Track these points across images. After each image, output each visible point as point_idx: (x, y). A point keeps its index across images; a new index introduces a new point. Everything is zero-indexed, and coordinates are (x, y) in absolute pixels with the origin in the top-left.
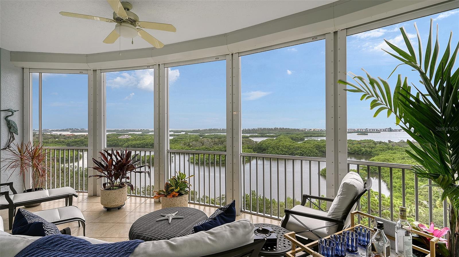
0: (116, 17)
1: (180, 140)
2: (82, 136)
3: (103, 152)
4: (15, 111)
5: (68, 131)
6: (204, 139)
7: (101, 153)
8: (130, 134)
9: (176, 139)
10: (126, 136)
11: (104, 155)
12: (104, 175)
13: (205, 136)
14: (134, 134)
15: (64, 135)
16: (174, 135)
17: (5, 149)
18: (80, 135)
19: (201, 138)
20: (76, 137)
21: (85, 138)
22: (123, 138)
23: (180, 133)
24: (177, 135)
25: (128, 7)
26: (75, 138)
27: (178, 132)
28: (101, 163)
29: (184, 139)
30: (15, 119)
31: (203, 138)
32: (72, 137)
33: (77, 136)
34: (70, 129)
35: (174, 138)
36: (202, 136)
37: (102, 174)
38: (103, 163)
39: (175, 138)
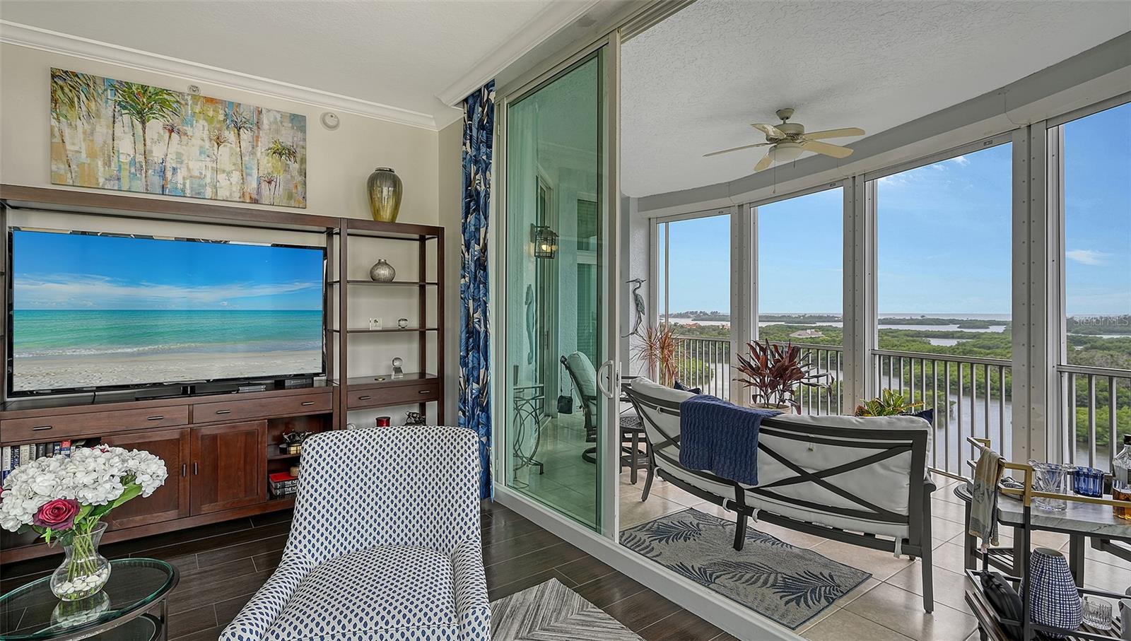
0: (769, 138)
1: (983, 351)
2: (714, 328)
3: (752, 343)
4: (643, 281)
5: (689, 317)
6: (1093, 352)
7: (749, 345)
8: (820, 328)
9: (968, 348)
10: (809, 331)
11: (754, 350)
12: (755, 382)
13: (1098, 344)
14: (830, 328)
15: (682, 326)
16: (959, 335)
17: (632, 334)
18: (709, 327)
19: (1079, 348)
20: (702, 330)
21: (719, 334)
22: (801, 337)
23: (982, 328)
24: (974, 336)
25: (787, 115)
26: (701, 333)
27: (978, 324)
28: (749, 363)
29: (998, 351)
30: (642, 292)
31: (1086, 349)
32: (695, 330)
33: (703, 328)
34: (692, 313)
35: (959, 344)
36: (1085, 343)
37: (752, 381)
38: (753, 363)
39: (964, 344)
